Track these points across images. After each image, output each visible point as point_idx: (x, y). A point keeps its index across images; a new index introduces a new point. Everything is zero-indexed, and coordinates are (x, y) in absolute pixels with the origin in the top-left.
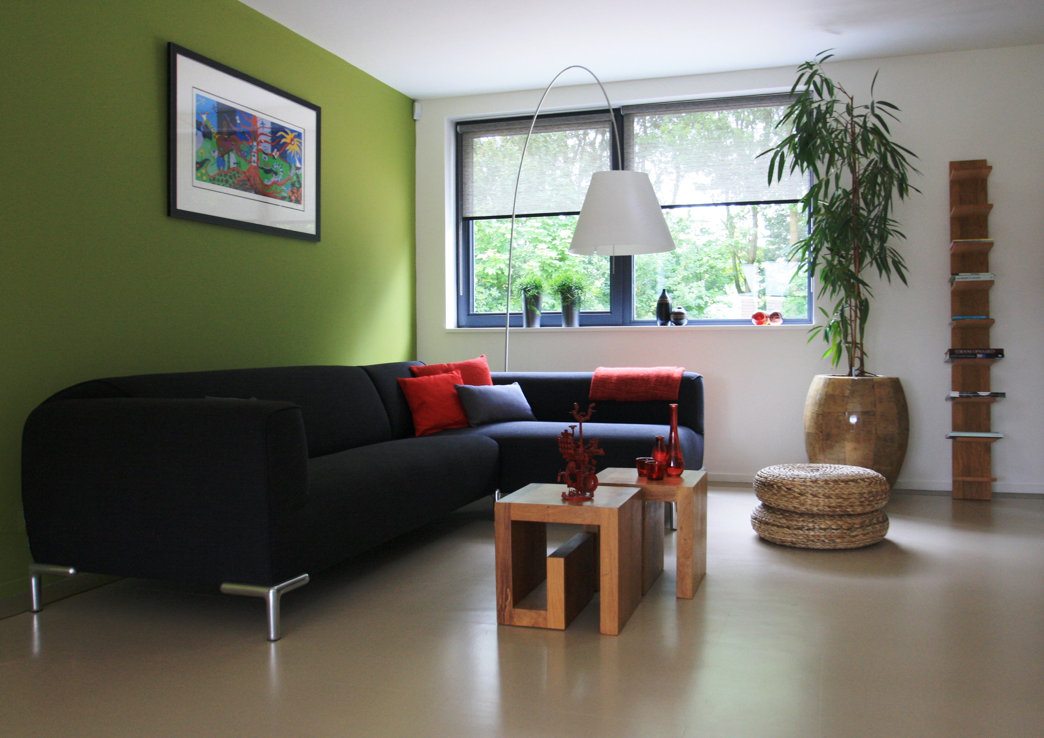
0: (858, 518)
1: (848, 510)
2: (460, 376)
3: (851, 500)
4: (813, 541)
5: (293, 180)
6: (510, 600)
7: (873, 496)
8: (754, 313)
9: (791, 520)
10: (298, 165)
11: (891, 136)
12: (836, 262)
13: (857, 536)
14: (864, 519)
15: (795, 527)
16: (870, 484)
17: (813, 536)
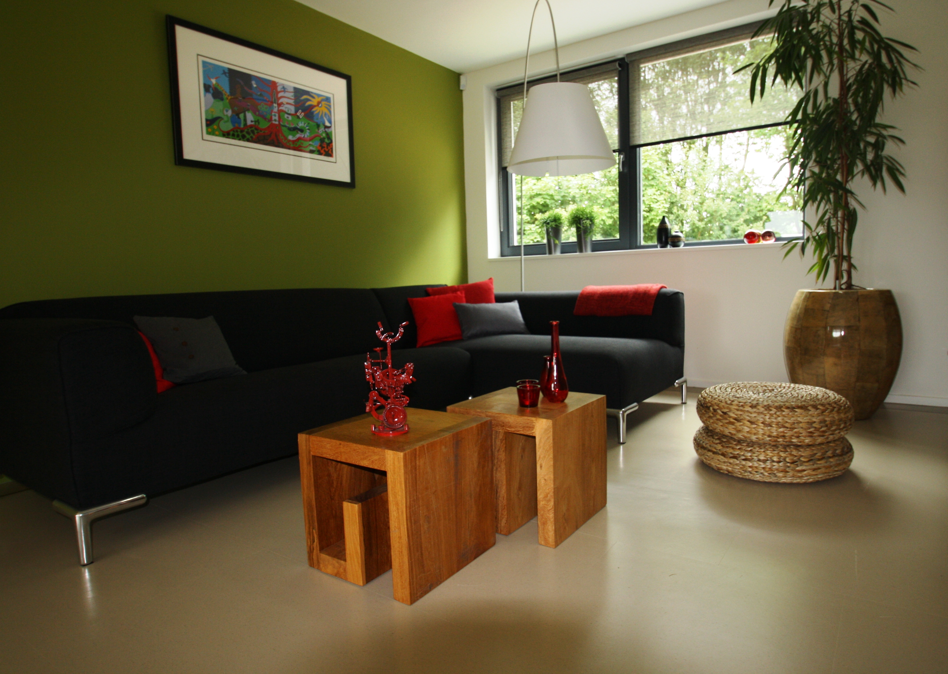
0: (808, 449)
1: (793, 440)
2: (463, 295)
3: (795, 430)
4: (750, 473)
5: (322, 137)
6: (317, 543)
7: (827, 426)
8: (746, 233)
9: (727, 447)
10: (327, 124)
11: (880, 25)
12: (824, 175)
13: (804, 470)
14: (815, 452)
15: (731, 455)
16: (823, 411)
17: (750, 467)
